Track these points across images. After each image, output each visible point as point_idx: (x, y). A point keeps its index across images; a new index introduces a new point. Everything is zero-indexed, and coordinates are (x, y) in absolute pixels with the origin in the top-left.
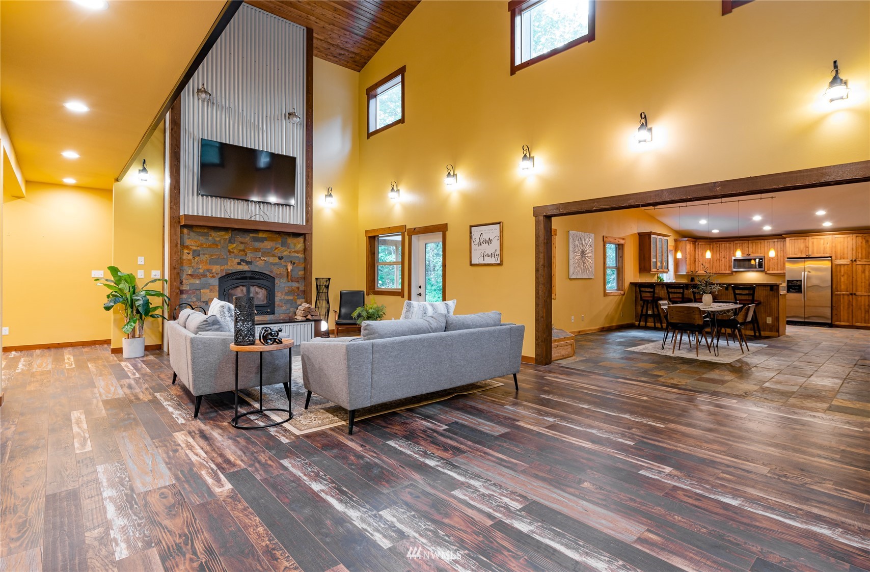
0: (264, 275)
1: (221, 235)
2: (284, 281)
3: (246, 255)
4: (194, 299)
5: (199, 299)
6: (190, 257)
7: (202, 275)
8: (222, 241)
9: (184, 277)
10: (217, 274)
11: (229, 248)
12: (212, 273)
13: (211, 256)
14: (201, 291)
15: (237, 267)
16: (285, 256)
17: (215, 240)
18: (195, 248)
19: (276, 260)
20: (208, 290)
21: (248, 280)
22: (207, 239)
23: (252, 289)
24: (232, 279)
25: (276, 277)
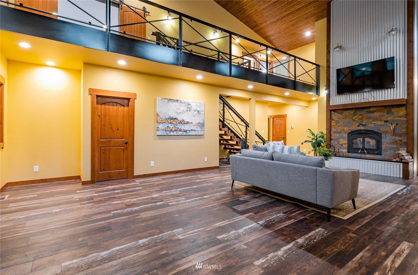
0: (373, 132)
1: (349, 113)
2: (389, 136)
3: (363, 121)
4: (336, 143)
5: (339, 143)
6: (335, 124)
7: (339, 132)
8: (350, 115)
9: (332, 133)
10: (347, 131)
11: (354, 118)
12: (345, 131)
13: (344, 123)
14: (340, 139)
15: (358, 128)
16: (390, 120)
17: (346, 115)
18: (337, 120)
19: (383, 123)
20: (343, 139)
21: (364, 135)
22: (342, 115)
23: (366, 139)
24: (354, 134)
25: (383, 133)
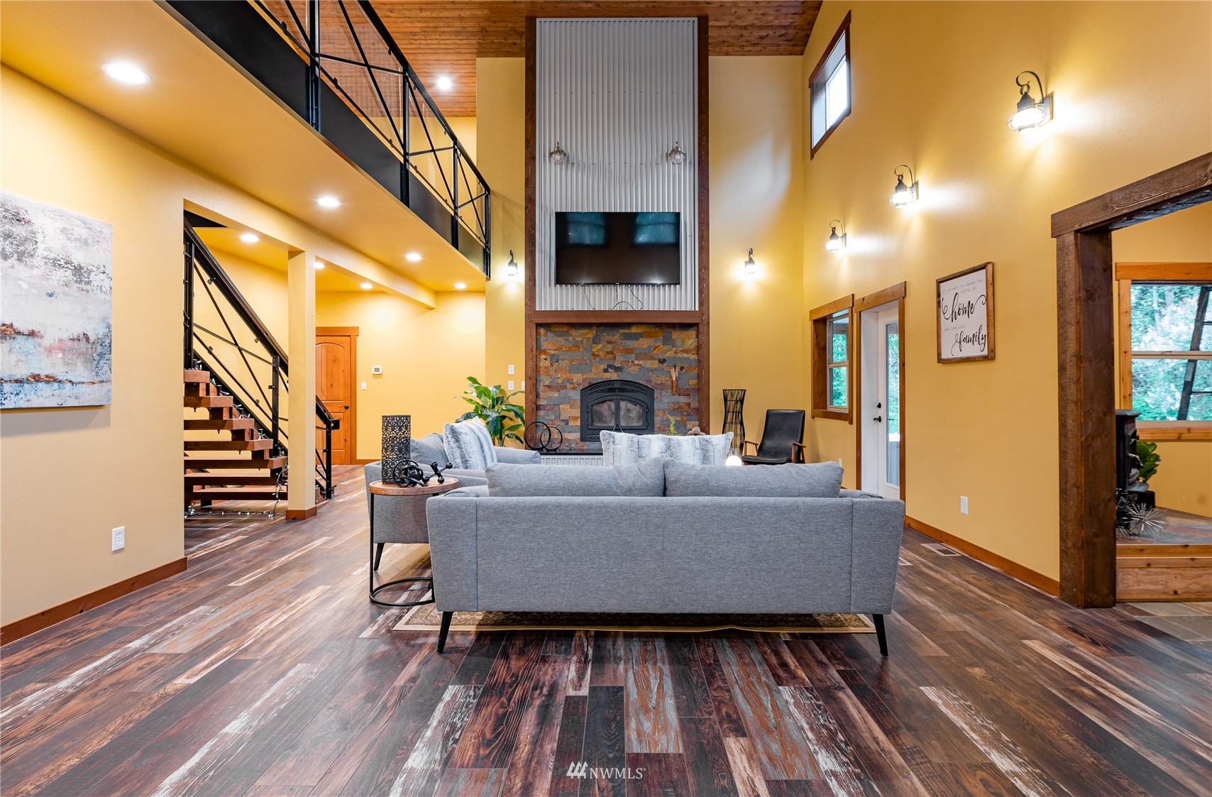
0: (638, 385)
1: (583, 334)
2: (668, 394)
3: (615, 358)
4: (553, 417)
5: (558, 417)
6: (547, 363)
7: (561, 387)
8: (585, 342)
9: (541, 388)
10: (578, 384)
11: (594, 350)
12: (573, 384)
13: (572, 361)
14: (561, 406)
15: (603, 375)
16: (669, 358)
17: (576, 341)
18: (553, 352)
19: (655, 364)
20: (569, 406)
21: (617, 393)
22: (567, 340)
23: (623, 404)
24: (597, 392)
25: (656, 388)
